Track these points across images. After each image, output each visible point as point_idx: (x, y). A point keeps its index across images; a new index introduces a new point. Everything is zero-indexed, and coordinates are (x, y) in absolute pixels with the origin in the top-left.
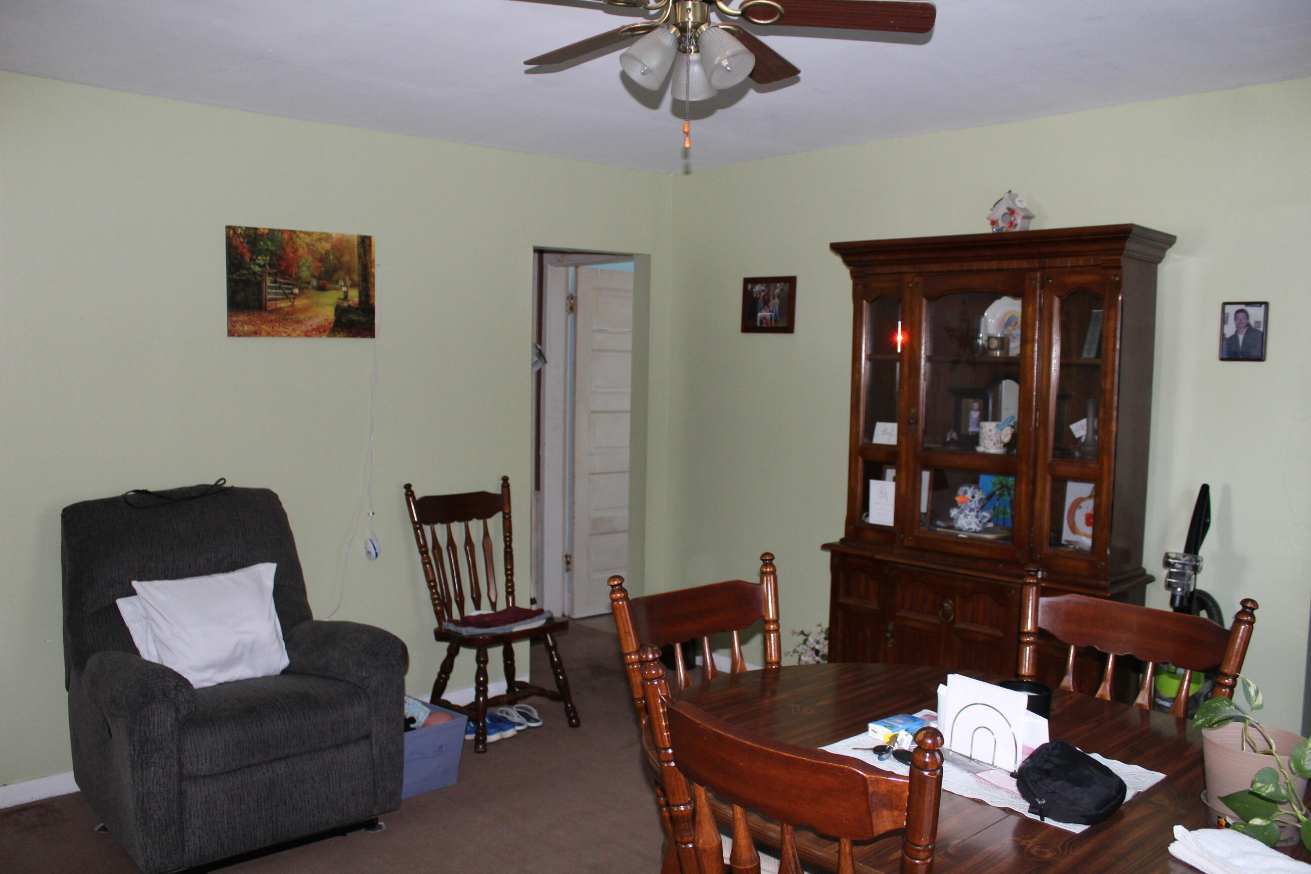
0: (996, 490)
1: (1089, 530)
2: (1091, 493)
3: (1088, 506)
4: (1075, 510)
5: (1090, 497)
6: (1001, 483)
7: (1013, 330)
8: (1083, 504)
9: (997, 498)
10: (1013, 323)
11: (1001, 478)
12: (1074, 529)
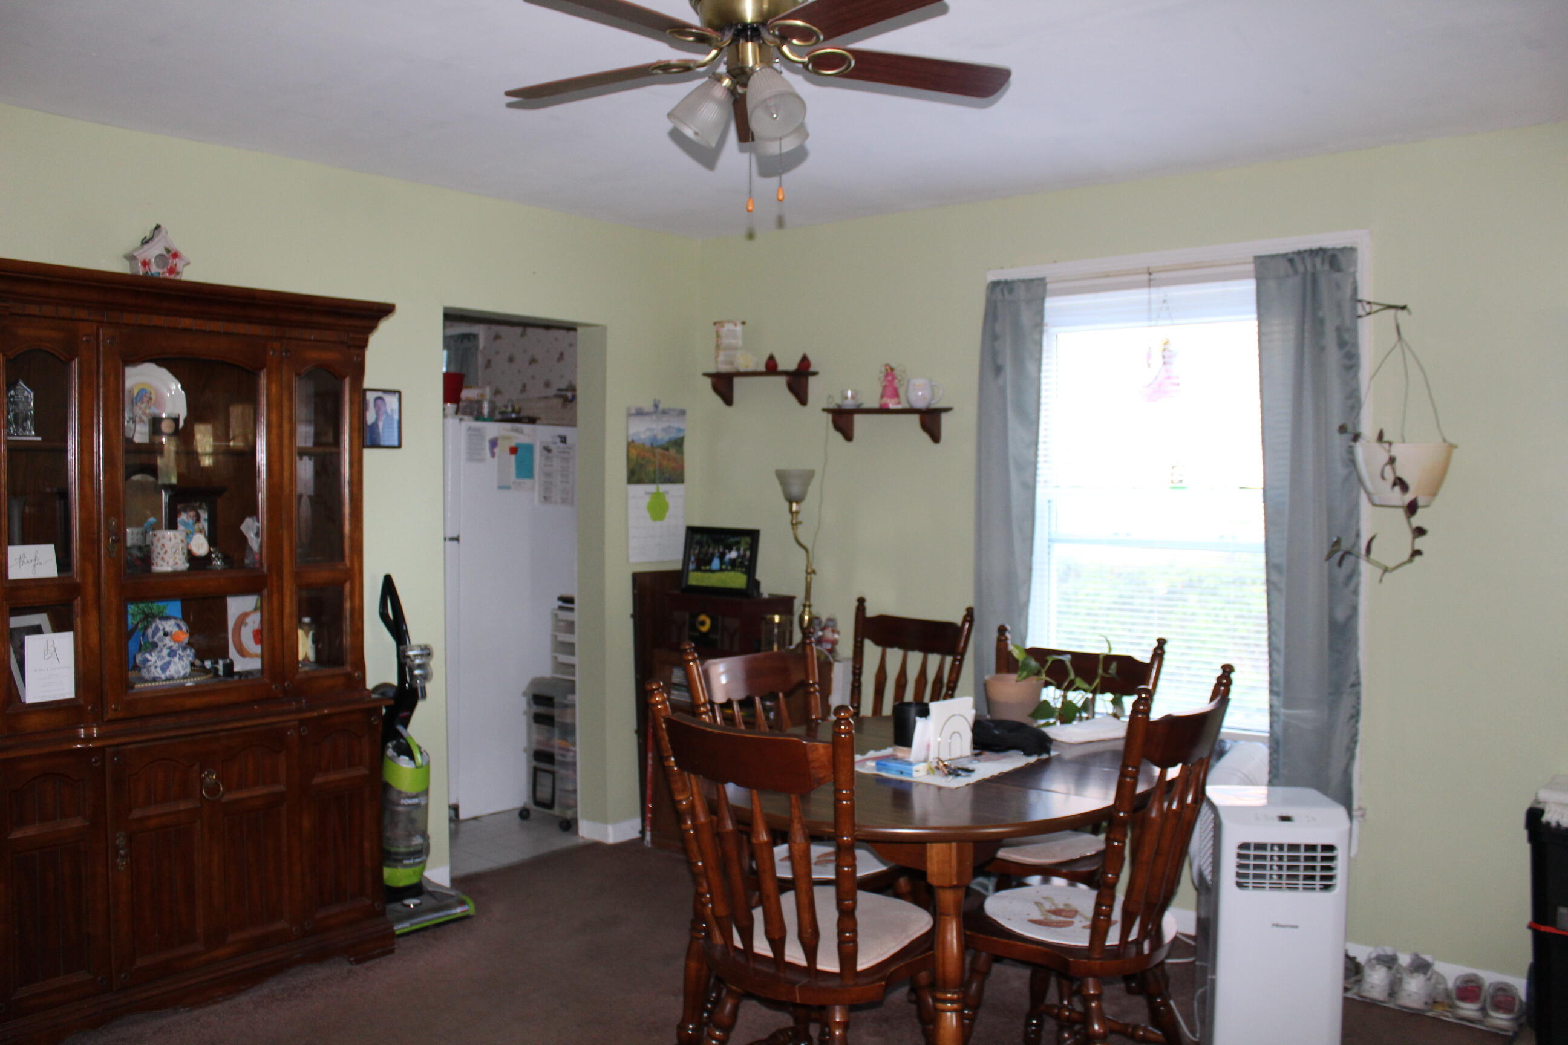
0: (138, 623)
1: (257, 649)
2: (256, 604)
3: (254, 621)
4: (240, 628)
5: (255, 609)
6: (144, 612)
7: (146, 408)
8: (249, 620)
9: (141, 633)
10: (145, 399)
11: (141, 605)
12: (242, 652)
